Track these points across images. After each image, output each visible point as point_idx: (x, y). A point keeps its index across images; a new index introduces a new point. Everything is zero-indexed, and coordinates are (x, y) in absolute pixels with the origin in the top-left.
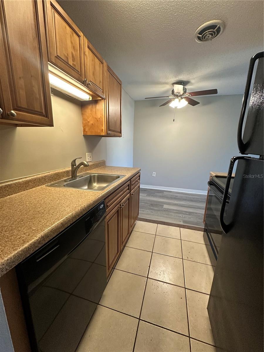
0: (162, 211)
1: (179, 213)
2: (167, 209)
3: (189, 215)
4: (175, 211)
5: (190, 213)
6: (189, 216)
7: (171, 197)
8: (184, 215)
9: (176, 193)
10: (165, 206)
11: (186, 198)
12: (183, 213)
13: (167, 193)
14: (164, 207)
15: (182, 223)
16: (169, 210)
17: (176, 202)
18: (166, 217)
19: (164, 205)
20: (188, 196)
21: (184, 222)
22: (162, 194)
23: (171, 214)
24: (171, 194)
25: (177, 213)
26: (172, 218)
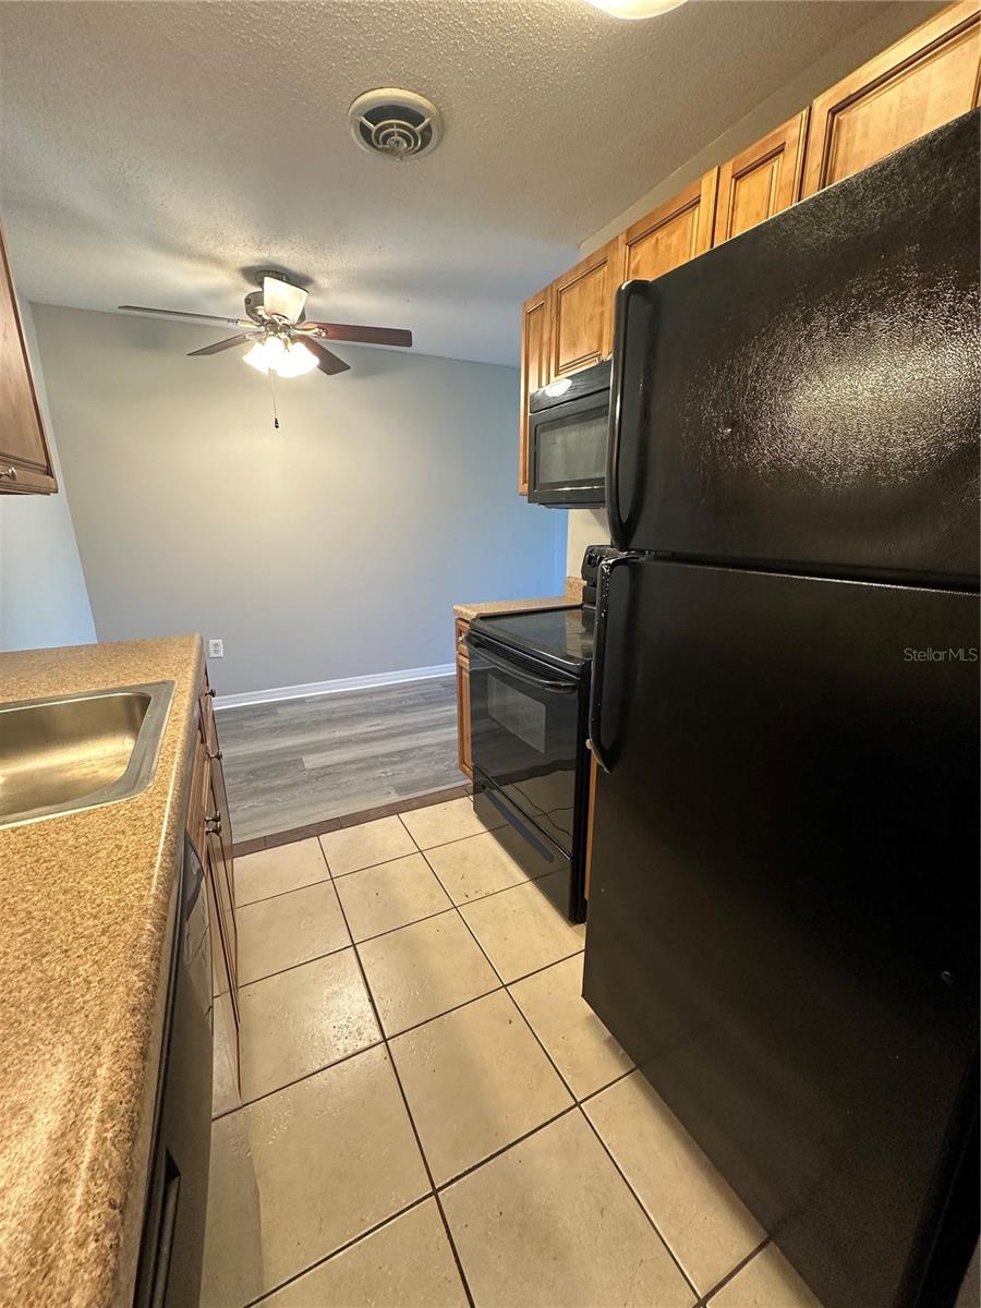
0: (306, 782)
1: (370, 768)
2: (323, 768)
3: (403, 760)
4: (354, 767)
5: (403, 755)
6: (403, 766)
7: (313, 722)
8: (388, 770)
9: (322, 701)
10: (311, 761)
11: (365, 711)
12: (381, 763)
13: (290, 709)
14: (307, 766)
15: (395, 798)
16: (330, 770)
17: (340, 733)
18: (335, 799)
19: (305, 759)
20: (370, 700)
21: (400, 789)
22: (272, 719)
23: (344, 780)
24: (308, 708)
25: (362, 769)
26: (355, 795)
